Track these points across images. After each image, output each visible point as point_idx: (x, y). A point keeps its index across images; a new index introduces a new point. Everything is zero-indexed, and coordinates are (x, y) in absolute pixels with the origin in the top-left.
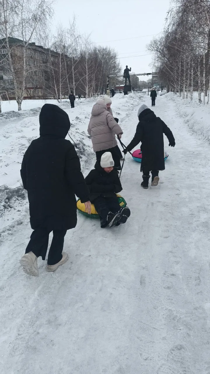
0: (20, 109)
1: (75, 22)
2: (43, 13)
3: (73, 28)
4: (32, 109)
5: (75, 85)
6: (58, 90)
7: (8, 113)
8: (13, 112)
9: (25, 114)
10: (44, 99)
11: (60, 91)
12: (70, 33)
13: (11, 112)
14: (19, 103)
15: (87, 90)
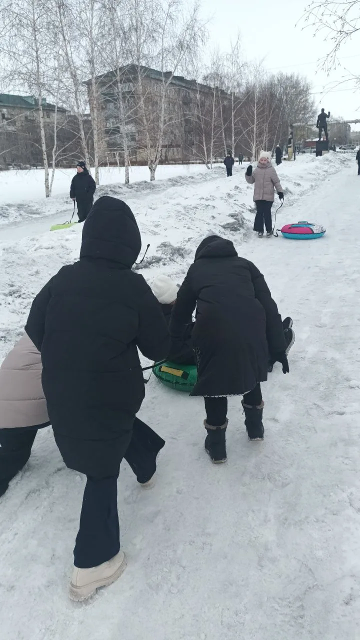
0: (152, 179)
1: (239, 42)
2: (193, 37)
3: (236, 52)
4: (170, 179)
5: (235, 140)
6: (208, 150)
7: (139, 184)
8: (145, 182)
9: (161, 186)
10: (183, 164)
11: (212, 150)
12: (231, 59)
13: (142, 182)
14: (152, 170)
15: (254, 147)
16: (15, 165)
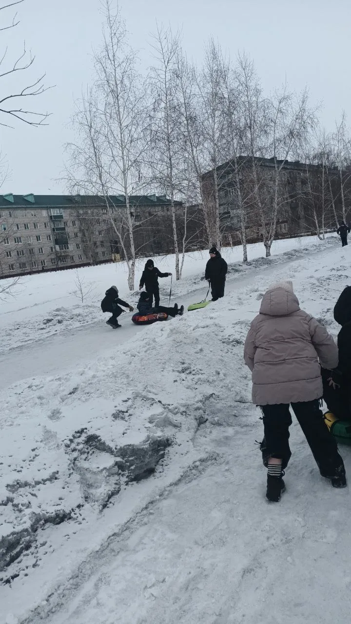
0: (268, 254)
1: (345, 122)
2: (304, 126)
3: (341, 131)
4: (285, 253)
5: (346, 211)
6: (320, 222)
7: (257, 261)
8: (263, 258)
9: (277, 260)
11: (323, 222)
12: (337, 138)
13: (259, 258)
14: (268, 247)
16: (141, 254)
